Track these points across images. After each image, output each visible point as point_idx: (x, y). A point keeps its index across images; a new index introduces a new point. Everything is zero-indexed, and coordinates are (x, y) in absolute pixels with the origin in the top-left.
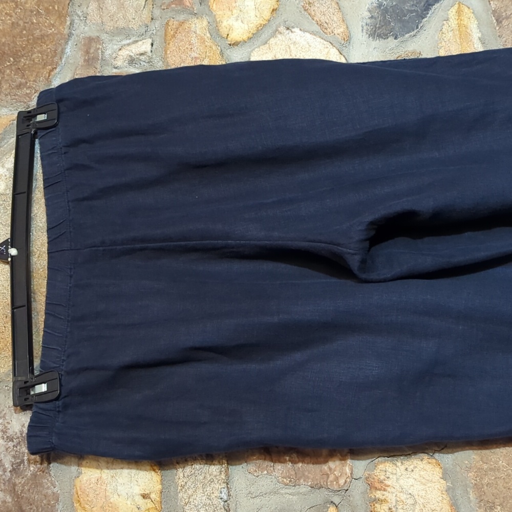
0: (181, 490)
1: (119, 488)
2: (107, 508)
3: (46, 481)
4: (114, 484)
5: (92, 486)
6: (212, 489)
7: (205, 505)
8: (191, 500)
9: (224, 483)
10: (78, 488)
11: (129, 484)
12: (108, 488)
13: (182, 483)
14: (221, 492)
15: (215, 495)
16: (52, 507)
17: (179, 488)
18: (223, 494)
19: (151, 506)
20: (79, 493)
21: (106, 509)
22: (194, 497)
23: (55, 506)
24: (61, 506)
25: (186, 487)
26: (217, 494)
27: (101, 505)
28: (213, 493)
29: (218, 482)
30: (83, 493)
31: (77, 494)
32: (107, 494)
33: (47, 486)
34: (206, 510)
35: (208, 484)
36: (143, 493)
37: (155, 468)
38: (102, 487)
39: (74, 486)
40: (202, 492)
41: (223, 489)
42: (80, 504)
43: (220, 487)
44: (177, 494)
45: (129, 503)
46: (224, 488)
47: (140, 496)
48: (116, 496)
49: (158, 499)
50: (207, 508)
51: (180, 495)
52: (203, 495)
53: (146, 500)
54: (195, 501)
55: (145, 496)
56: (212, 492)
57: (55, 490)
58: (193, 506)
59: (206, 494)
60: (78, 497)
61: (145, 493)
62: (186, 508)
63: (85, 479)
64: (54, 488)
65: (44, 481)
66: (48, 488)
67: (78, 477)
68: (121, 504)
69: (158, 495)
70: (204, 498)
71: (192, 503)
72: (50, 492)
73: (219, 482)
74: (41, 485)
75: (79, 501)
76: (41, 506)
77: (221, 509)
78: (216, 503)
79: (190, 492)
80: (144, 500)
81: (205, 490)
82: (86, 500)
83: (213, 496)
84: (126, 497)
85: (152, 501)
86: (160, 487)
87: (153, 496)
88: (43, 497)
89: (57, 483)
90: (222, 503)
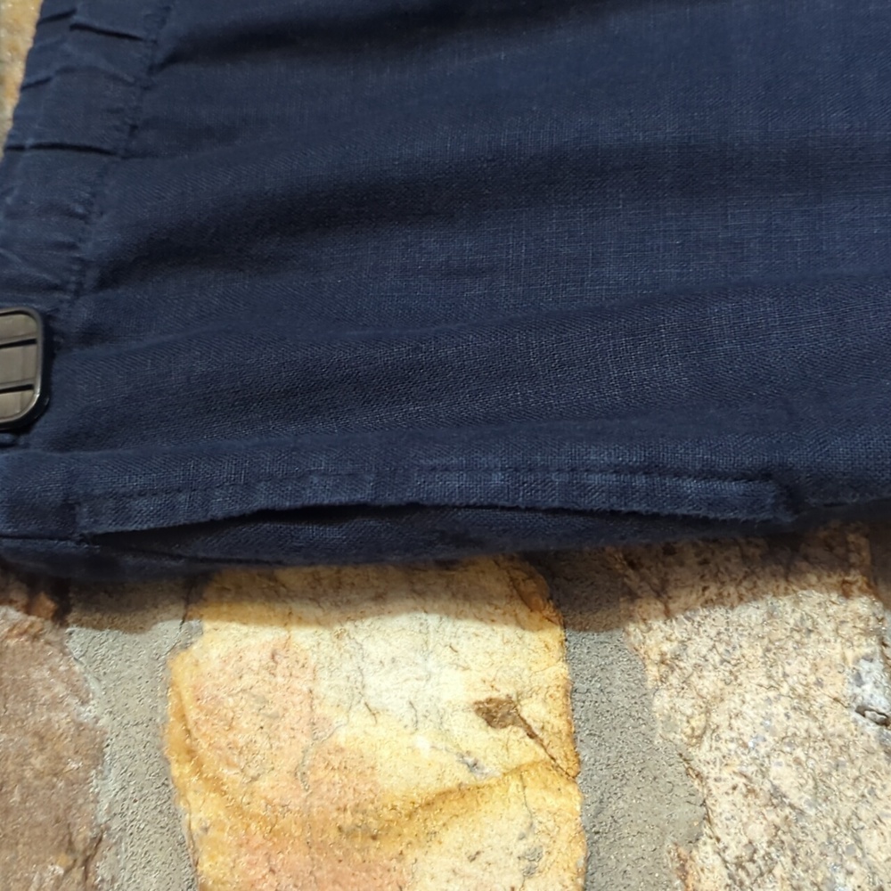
0: (663, 679)
1: (371, 680)
2: (321, 774)
3: (47, 674)
4: (348, 667)
5: (248, 680)
6: (815, 668)
7: (788, 740)
8: (715, 719)
9: (866, 633)
10: (187, 696)
11: (420, 660)
12: (321, 688)
13: (666, 647)
14: (859, 680)
15: (832, 691)
16: (70, 783)
17: (653, 672)
18: (868, 688)
19: (529, 758)
20: (193, 714)
21: (318, 782)
22: (733, 703)
23: (86, 780)
24: (112, 784)
25: (687, 664)
26: (838, 685)
27: (293, 762)
28: (819, 683)
29: (836, 630)
30: (210, 713)
31: (183, 718)
32: (319, 711)
33: (47, 696)
34: (797, 761)
35: (790, 645)
36: (483, 697)
37: (531, 586)
38: (297, 684)
39: (170, 685)
40: (765, 682)
41: (865, 666)
42: (199, 765)
43: (850, 654)
44: (643, 698)
45: (422, 742)
46: (869, 659)
47: (472, 716)
48: (360, 719)
49: (560, 724)
50: (799, 753)
51: (661, 702)
52: (772, 694)
53: (503, 734)
54: (736, 723)
55: (495, 713)
56: (812, 679)
57: (88, 713)
58: (733, 746)
59: (785, 689)
60: (188, 732)
61: (495, 695)
62: (702, 754)
63: (214, 653)
64: (84, 703)
65: (36, 675)
66: (55, 704)
67: (185, 647)
68: (385, 753)
69: (559, 703)
70: (779, 709)
71: (726, 734)
72: (61, 719)
73: (845, 631)
74: (24, 691)
75: (191, 752)
76: (21, 779)
77: (869, 752)
78: (840, 727)
79: (709, 683)
80: (492, 732)
81: (777, 672)
82: (223, 742)
83: (822, 698)
84: (408, 720)
85: (532, 735)
86: (561, 670)
87: (532, 710)
88: (30, 740)
89: (94, 686)
90: (872, 729)
